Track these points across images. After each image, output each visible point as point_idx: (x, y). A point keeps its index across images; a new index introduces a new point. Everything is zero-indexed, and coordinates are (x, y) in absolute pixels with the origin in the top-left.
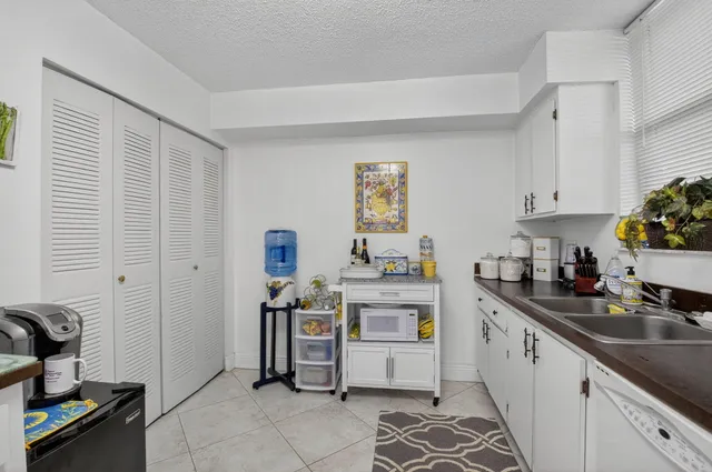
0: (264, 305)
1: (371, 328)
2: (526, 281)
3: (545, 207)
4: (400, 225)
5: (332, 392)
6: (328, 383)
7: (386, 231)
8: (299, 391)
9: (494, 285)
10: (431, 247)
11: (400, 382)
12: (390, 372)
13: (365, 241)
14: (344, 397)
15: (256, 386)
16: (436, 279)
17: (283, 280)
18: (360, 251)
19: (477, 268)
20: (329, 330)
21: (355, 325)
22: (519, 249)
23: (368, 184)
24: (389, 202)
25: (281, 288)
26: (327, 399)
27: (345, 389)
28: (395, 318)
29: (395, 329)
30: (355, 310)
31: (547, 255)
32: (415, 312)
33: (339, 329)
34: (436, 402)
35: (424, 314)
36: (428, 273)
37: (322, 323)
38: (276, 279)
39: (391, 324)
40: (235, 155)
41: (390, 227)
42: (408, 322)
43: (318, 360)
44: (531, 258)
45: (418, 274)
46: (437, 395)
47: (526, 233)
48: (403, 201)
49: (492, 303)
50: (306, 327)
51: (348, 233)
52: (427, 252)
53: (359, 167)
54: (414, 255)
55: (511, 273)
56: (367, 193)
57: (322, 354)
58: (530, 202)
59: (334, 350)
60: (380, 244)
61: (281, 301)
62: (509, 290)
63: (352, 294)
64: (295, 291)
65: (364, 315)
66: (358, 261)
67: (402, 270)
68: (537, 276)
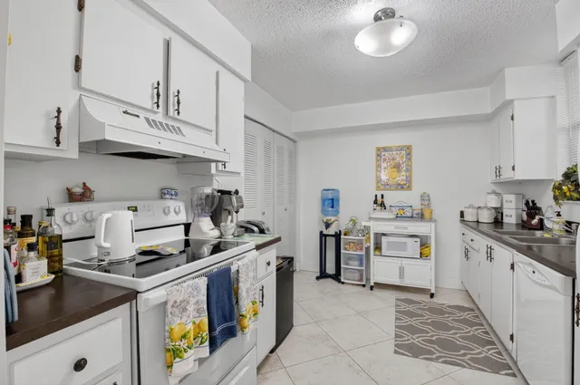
0: (321, 232)
1: (389, 249)
2: (498, 222)
3: (507, 174)
4: (406, 186)
5: (364, 286)
6: (361, 280)
7: (397, 189)
8: (343, 283)
9: (475, 225)
10: (429, 200)
11: (407, 282)
12: (402, 275)
13: (382, 196)
14: (372, 288)
15: (318, 278)
16: (431, 220)
17: (333, 219)
18: (379, 202)
19: (462, 214)
20: (361, 249)
21: (378, 247)
22: (493, 202)
23: (385, 160)
24: (399, 171)
25: (331, 224)
26: (361, 289)
27: (372, 284)
28: (405, 243)
29: (405, 250)
30: (379, 236)
31: (513, 205)
32: (418, 240)
33: (368, 249)
34: (432, 296)
35: (424, 244)
36: (427, 215)
37: (359, 244)
38: (329, 218)
39: (403, 247)
40: (302, 145)
41: (401, 187)
42: (413, 246)
43: (354, 265)
44: (501, 208)
45: (421, 217)
46: (432, 292)
47: (498, 191)
48: (409, 170)
49: (471, 234)
50: (347, 246)
51: (371, 192)
52: (426, 203)
53: (378, 149)
54: (417, 205)
55: (486, 217)
56: (384, 165)
57: (356, 263)
58: (498, 171)
59: (365, 260)
60: (392, 198)
61: (332, 231)
62: (484, 228)
63: (376, 227)
64: (338, 225)
65: (384, 240)
66: (379, 208)
67: (409, 215)
68: (506, 220)
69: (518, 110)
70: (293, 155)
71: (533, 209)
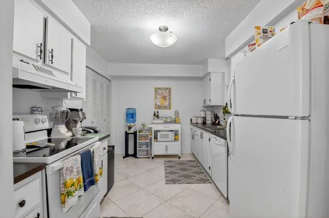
0: (126, 132)
1: (161, 138)
2: (204, 123)
3: (208, 103)
4: (169, 107)
5: (149, 158)
6: (147, 155)
7: (164, 108)
8: (138, 158)
9: (195, 124)
10: (178, 114)
11: (169, 153)
12: (166, 150)
13: (158, 112)
14: (153, 158)
15: (124, 157)
16: (179, 123)
17: (132, 124)
18: (156, 115)
19: (191, 120)
20: (148, 139)
21: (156, 138)
22: (203, 115)
23: (159, 94)
24: (165, 100)
25: (132, 127)
26: (148, 159)
27: (153, 156)
28: (168, 135)
29: (168, 138)
30: (156, 132)
31: (210, 116)
32: (174, 132)
33: (151, 139)
34: (179, 158)
35: (176, 134)
36: (177, 121)
37: (146, 137)
38: (130, 124)
39: (167, 136)
41: (165, 108)
42: (172, 135)
43: (144, 148)
44: (206, 117)
45: (175, 122)
46: (180, 155)
47: (204, 110)
48: (170, 100)
49: (195, 128)
50: (140, 138)
51: (153, 110)
52: (177, 115)
53: (156, 89)
54: (173, 117)
55: (200, 121)
56: (158, 97)
57: (145, 146)
58: (205, 101)
59: (149, 145)
60: (162, 113)
61: (132, 131)
62: (200, 125)
63: (155, 127)
64: (135, 128)
65: (159, 134)
66: (156, 118)
67: (170, 121)
68: (207, 122)
69: (212, 76)
70: (109, 89)
71: (216, 117)
